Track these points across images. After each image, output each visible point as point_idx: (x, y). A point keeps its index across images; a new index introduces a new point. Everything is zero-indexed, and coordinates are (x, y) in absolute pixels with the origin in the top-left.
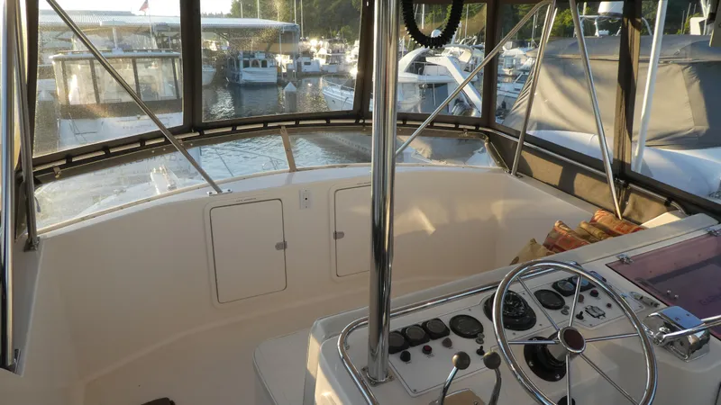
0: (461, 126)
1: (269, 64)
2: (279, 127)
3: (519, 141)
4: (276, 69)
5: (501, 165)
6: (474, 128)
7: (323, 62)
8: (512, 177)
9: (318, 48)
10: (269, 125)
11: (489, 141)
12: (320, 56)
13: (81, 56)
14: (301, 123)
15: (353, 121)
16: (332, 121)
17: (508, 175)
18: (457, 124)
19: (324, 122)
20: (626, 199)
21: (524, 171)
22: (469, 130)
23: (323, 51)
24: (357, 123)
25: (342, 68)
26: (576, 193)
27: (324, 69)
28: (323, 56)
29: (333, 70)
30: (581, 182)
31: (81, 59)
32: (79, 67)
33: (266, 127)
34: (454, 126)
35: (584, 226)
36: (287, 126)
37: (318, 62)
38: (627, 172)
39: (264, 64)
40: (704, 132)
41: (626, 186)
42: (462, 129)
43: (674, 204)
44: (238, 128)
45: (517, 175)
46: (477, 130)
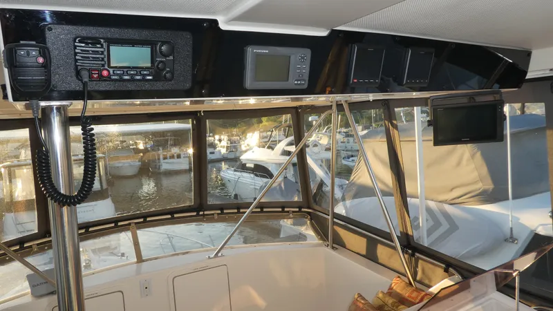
0: (286, 209)
1: (182, 156)
2: (130, 224)
3: (329, 217)
4: (188, 159)
5: (322, 239)
6: (297, 210)
7: (224, 151)
8: (329, 250)
9: (220, 140)
10: (120, 224)
11: (311, 219)
12: (221, 147)
13: (25, 163)
14: (148, 219)
15: (195, 214)
16: (176, 216)
17: (326, 248)
18: (283, 208)
19: (170, 216)
20: (417, 266)
21: (338, 243)
22: (293, 212)
23: (224, 143)
24: (198, 215)
25: (238, 154)
26: (380, 261)
27: (225, 156)
28: (224, 147)
29: (232, 156)
30: (382, 251)
31: (25, 165)
32: (25, 170)
33: (116, 226)
34: (281, 210)
35: (381, 295)
36: (136, 223)
37: (220, 151)
38: (412, 243)
39: (179, 156)
40: (491, 190)
41: (413, 255)
42: (288, 212)
43: (451, 270)
44: (90, 229)
45: (333, 248)
46: (300, 211)
